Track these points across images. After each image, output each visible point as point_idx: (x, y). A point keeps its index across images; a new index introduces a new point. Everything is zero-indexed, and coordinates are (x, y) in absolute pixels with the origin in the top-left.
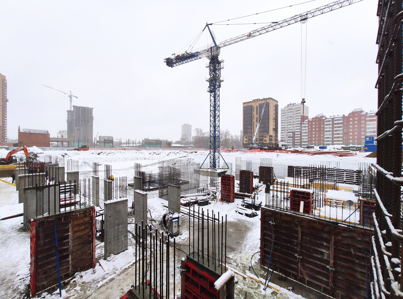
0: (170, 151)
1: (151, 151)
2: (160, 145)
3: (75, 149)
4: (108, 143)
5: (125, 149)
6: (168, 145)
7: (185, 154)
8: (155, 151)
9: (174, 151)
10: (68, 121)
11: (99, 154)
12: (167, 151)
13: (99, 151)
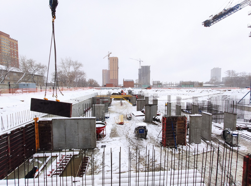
0: (203, 90)
1: (187, 90)
2: (193, 85)
3: (145, 89)
4: (159, 85)
5: (170, 88)
6: (200, 85)
7: (218, 92)
8: (190, 89)
9: (207, 89)
10: (139, 74)
11: (156, 91)
12: (200, 90)
13: (157, 90)
